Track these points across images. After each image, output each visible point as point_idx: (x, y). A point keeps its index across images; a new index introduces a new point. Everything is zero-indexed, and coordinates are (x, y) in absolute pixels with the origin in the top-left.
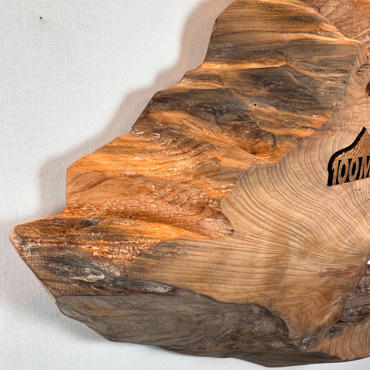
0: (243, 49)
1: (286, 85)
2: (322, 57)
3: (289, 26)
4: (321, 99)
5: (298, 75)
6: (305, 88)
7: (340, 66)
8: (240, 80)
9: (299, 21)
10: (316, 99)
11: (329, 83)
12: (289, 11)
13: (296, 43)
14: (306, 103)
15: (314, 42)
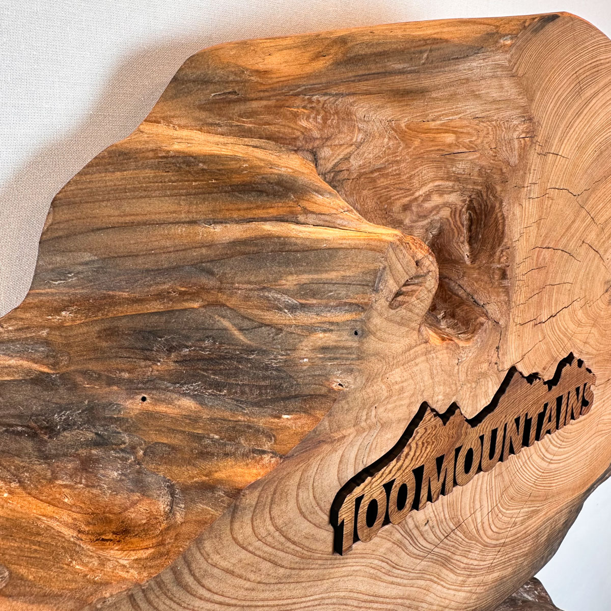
0: (118, 265)
1: (219, 348)
2: (305, 278)
3: (231, 206)
4: (302, 374)
5: (246, 324)
6: (264, 352)
7: (347, 296)
8: (104, 344)
9: (254, 193)
10: (291, 376)
11: (321, 339)
12: (232, 171)
13: (243, 248)
14: (266, 387)
15: (285, 244)
